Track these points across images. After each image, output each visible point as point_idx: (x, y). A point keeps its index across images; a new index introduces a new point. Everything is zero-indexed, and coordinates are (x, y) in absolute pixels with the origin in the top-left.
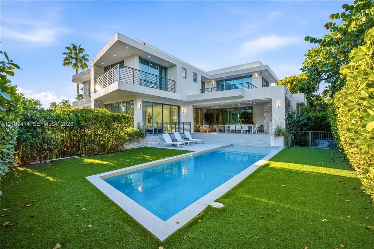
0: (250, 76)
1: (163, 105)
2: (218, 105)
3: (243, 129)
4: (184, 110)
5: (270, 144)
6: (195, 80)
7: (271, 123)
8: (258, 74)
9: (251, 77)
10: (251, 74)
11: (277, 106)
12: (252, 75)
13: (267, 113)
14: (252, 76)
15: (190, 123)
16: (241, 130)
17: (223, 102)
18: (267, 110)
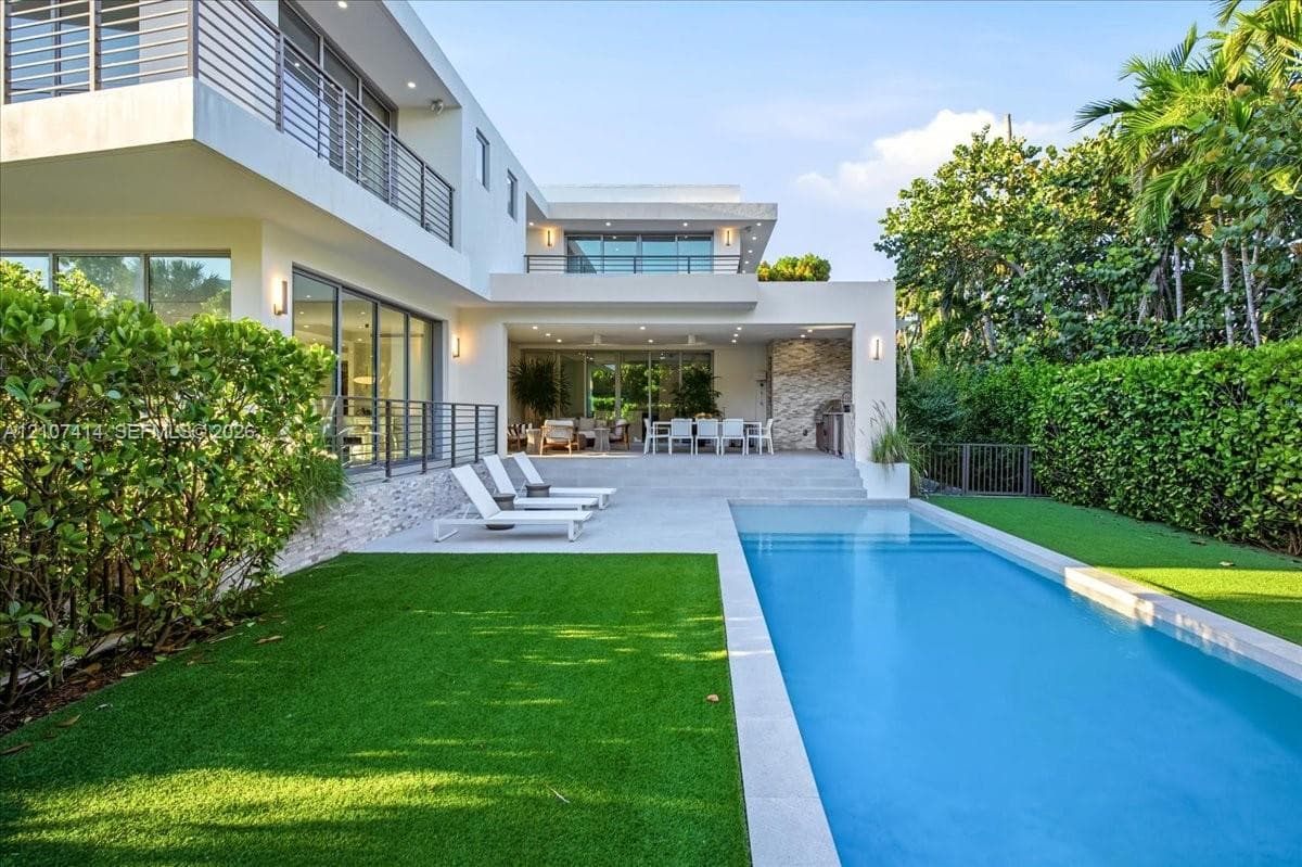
0: (705, 235)
1: (382, 310)
2: (602, 336)
3: (697, 438)
4: (458, 343)
5: (866, 493)
6: (512, 211)
7: (850, 414)
8: (735, 232)
9: (709, 239)
10: (708, 228)
11: (873, 354)
12: (712, 233)
13: (784, 377)
14: (716, 237)
15: (497, 408)
16: (688, 441)
17: (642, 324)
18: (785, 366)
